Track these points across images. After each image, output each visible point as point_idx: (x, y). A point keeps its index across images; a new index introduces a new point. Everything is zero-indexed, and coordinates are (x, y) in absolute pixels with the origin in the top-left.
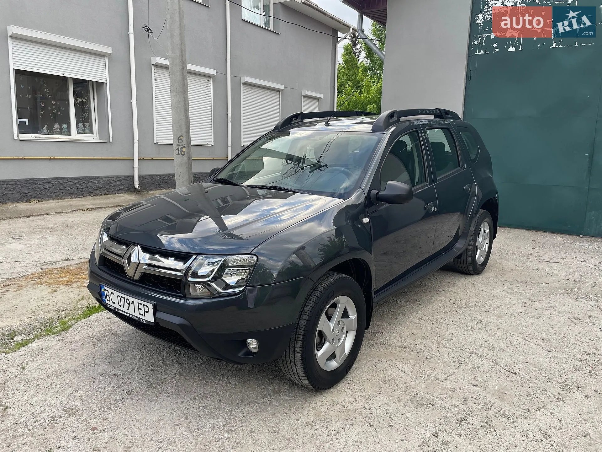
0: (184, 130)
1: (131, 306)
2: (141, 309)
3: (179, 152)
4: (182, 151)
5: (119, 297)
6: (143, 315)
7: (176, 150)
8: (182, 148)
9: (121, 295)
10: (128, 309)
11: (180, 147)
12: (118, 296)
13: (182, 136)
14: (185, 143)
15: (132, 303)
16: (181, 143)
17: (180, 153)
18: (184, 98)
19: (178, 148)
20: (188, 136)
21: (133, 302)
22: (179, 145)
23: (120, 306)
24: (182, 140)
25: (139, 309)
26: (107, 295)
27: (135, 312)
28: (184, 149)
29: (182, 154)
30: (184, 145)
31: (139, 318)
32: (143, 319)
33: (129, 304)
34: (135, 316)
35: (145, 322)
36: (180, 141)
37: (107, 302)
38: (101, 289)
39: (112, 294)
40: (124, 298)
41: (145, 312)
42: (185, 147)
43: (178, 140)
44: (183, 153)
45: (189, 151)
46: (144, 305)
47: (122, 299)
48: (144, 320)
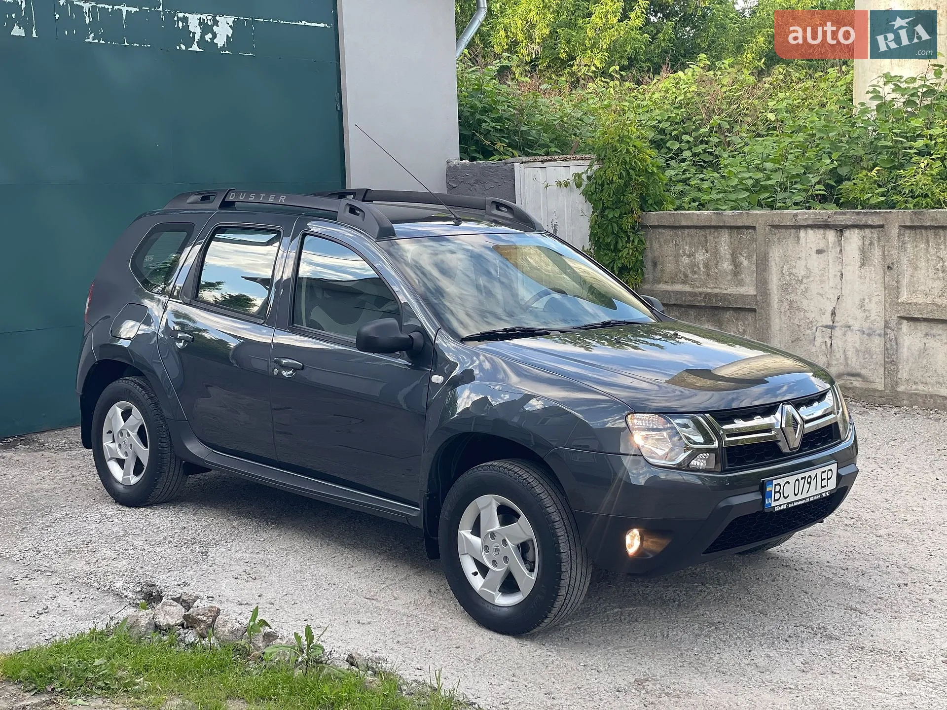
1: (813, 482)
21: (816, 476)
31: (821, 494)
35: (828, 494)
40: (804, 478)
47: (802, 482)
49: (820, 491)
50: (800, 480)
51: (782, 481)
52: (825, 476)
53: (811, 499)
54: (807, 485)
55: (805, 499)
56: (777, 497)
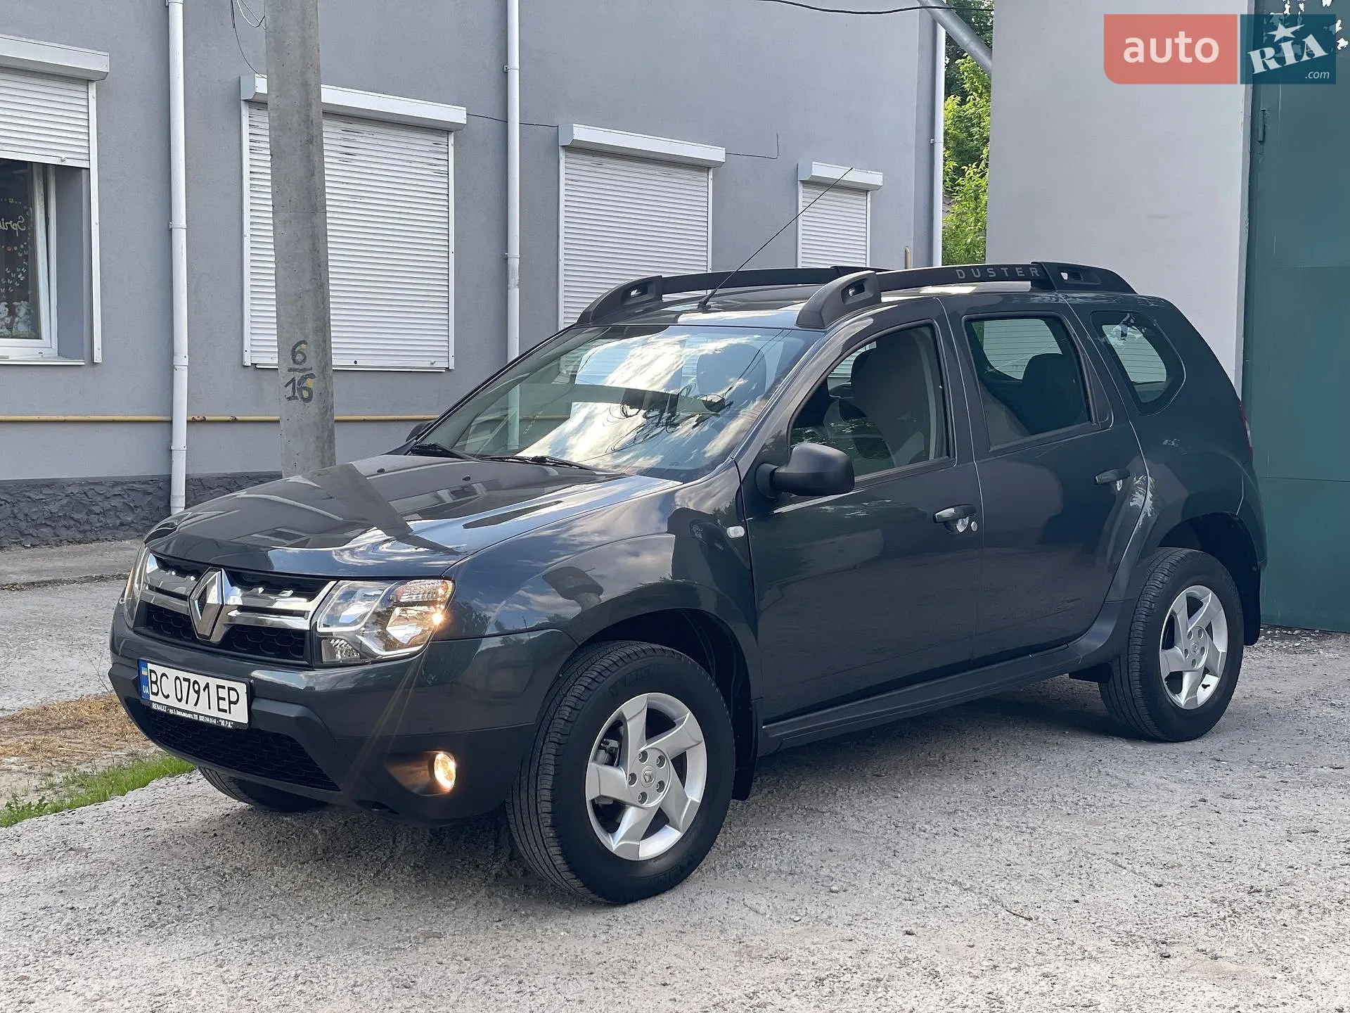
0: (310, 325)
1: (203, 695)
2: (224, 699)
3: (294, 393)
4: (305, 388)
5: (178, 681)
6: (225, 711)
7: (286, 386)
8: (304, 378)
9: (182, 675)
10: (196, 705)
11: (298, 376)
12: (177, 678)
13: (304, 342)
14: (312, 363)
15: (204, 690)
16: (300, 363)
17: (297, 394)
18: (313, 227)
19: (293, 380)
20: (325, 341)
21: (207, 686)
22: (295, 370)
23: (180, 700)
24: (302, 353)
25: (219, 698)
26: (152, 682)
27: (210, 708)
28: (309, 383)
29: (303, 398)
30: (311, 369)
31: (218, 719)
32: (225, 720)
33: (198, 692)
34: (210, 717)
35: (229, 726)
36: (299, 358)
37: (152, 698)
38: (139, 672)
39: (164, 677)
40: (188, 680)
41: (230, 703)
42: (312, 376)
43: (294, 353)
44: (305, 394)
45: (326, 388)
46: (230, 689)
47: (185, 684)
48: (228, 721)
49: (214, 712)
50: (182, 680)
51: (159, 670)
52: (223, 693)
53: (202, 718)
54: (193, 696)
55: (192, 713)
56: (155, 690)
